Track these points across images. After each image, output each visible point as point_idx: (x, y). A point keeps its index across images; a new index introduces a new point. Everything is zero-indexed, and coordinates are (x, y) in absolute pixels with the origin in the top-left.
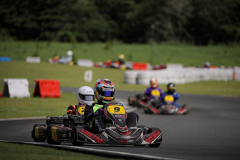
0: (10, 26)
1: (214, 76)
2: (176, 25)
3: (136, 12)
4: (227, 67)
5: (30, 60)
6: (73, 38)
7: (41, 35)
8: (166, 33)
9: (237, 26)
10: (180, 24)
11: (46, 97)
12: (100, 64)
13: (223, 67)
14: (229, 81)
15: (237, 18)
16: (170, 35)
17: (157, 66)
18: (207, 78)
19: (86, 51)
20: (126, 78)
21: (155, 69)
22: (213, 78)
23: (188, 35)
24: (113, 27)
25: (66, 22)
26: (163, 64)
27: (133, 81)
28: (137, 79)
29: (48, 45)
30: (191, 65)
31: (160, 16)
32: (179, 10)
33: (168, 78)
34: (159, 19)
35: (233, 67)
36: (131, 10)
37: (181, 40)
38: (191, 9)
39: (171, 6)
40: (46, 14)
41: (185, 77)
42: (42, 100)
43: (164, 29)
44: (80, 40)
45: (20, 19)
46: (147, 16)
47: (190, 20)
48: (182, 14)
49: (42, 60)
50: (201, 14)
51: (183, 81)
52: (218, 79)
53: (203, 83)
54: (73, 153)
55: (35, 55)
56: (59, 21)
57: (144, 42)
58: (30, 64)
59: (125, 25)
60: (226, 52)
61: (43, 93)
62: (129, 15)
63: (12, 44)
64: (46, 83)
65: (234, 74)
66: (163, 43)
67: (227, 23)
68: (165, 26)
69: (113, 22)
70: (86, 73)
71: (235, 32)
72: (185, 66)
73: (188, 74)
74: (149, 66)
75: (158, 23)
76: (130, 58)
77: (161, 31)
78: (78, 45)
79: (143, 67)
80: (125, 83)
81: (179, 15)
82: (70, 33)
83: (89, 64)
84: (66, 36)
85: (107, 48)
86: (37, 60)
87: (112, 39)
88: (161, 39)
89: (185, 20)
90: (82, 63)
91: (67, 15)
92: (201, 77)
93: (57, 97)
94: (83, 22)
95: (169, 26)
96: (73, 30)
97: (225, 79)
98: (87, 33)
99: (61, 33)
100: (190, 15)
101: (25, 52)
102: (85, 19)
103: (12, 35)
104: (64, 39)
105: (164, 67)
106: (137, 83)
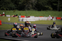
1: (43, 19)
2: (33, 6)
3: (22, 2)
4: (46, 17)
6: (5, 9)
8: (30, 8)
9: (49, 6)
10: (34, 5)
14: (47, 20)
15: (49, 4)
16: (31, 8)
17: (28, 17)
18: (41, 20)
19: (8, 13)
20: (19, 20)
21: (27, 17)
22: (42, 20)
23: (36, 8)
24: (16, 6)
25: (3, 5)
27: (21, 21)
28: (22, 20)
31: (28, 3)
32: (33, 2)
33: (30, 20)
34: (28, 4)
35: (48, 17)
36: (21, 2)
37: (34, 10)
38: (37, 1)
39: (31, 1)
41: (35, 19)
43: (29, 7)
44: (7, 10)
46: (25, 3)
47: (36, 4)
48: (34, 3)
50: (39, 3)
51: (34, 20)
52: (44, 20)
54: (5, 40)
56: (1, 4)
57: (24, 10)
59: (19, 6)
60: (46, 13)
62: (20, 3)
65: (48, 19)
66: (29, 10)
67: (46, 5)
68: (30, 6)
69: (15, 5)
70: (9, 18)
71: (48, 7)
72: (35, 17)
73: (36, 19)
74: (25, 17)
75: (28, 5)
76: (20, 14)
78: (6, 11)
79: (24, 17)
80: (19, 21)
81: (33, 3)
82: (4, 8)
83: (9, 16)
84: (3, 8)
85: (14, 12)
87: (15, 9)
88: (29, 9)
89: (35, 4)
90: (7, 16)
91: (3, 3)
92: (39, 19)
93: (1, 25)
94: (8, 5)
95: (31, 6)
97: (46, 20)
98: (9, 8)
99: (1, 8)
102: (8, 4)
105: (29, 17)
106: (22, 21)
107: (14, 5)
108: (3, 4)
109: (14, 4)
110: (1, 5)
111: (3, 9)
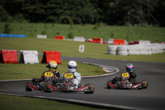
0: (25, 12)
2: (146, 12)
3: (117, 2)
5: (39, 36)
6: (71, 20)
7: (47, 18)
8: (138, 18)
12: (91, 40)
16: (141, 19)
17: (132, 42)
19: (80, 31)
20: (109, 50)
21: (130, 44)
23: (155, 19)
24: (100, 14)
25: (66, 10)
26: (135, 40)
27: (115, 53)
28: (117, 51)
29: (53, 26)
30: (157, 41)
34: (133, 7)
36: (114, 2)
37: (149, 24)
40: (51, 3)
41: (152, 50)
43: (138, 15)
44: (76, 22)
45: (33, 7)
46: (125, 5)
47: (156, 8)
49: (47, 37)
54: (70, 105)
55: (43, 34)
56: (60, 8)
57: (122, 24)
58: (39, 39)
61: (48, 61)
63: (27, 25)
64: (51, 53)
66: (136, 25)
69: (99, 9)
70: (80, 46)
73: (154, 48)
75: (133, 10)
76: (112, 36)
77: (135, 16)
78: (74, 26)
80: (108, 54)
81: (148, 5)
83: (82, 40)
86: (45, 37)
87: (99, 22)
88: (135, 22)
90: (76, 39)
91: (66, 4)
92: (164, 50)
94: (78, 10)
96: (70, 15)
98: (81, 17)
99: (62, 17)
100: (156, 5)
101: (36, 30)
102: (79, 7)
103: (26, 18)
104: (65, 22)
106: (117, 54)
108: (65, 7)
109: (96, 8)
110: (61, 11)
111: (65, 21)
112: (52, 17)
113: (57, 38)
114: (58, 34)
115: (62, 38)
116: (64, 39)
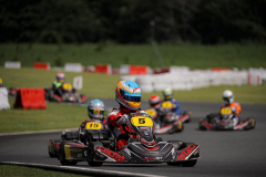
1: (225, 80)
2: (180, 22)
3: (132, 8)
5: (9, 65)
6: (59, 38)
7: (21, 35)
8: (167, 30)
9: (251, 20)
11: (29, 108)
12: (92, 68)
13: (236, 69)
14: (243, 86)
16: (172, 32)
17: (159, 70)
18: (217, 83)
19: (74, 54)
21: (156, 73)
22: (224, 83)
23: (194, 32)
25: (50, 21)
26: (165, 67)
29: (30, 48)
31: (160, 10)
33: (172, 83)
34: (159, 15)
36: (126, 5)
37: (184, 39)
40: (27, 11)
41: (191, 82)
42: (25, 112)
43: (166, 26)
44: (67, 41)
47: (196, 15)
48: (187, 8)
49: (22, 65)
51: (189, 87)
52: (230, 83)
53: (212, 88)
54: (63, 174)
55: (15, 60)
58: (9, 70)
59: (119, 23)
60: (238, 51)
61: (25, 104)
62: (123, 10)
64: (28, 92)
68: (167, 22)
70: (76, 80)
73: (195, 79)
74: (149, 70)
75: (158, 19)
78: (65, 47)
79: (141, 71)
81: (182, 9)
82: (55, 33)
83: (78, 68)
84: (50, 36)
85: (98, 50)
86: (17, 65)
87: (105, 39)
90: (70, 68)
91: (50, 11)
92: (211, 81)
93: (42, 108)
94: (70, 20)
95: (171, 21)
96: (59, 29)
97: (239, 83)
98: (75, 32)
99: (44, 33)
101: (2, 56)
102: (72, 16)
104: (49, 40)
105: (166, 71)
107: (98, 22)
108: (49, 17)
110: (43, 22)
112: (28, 33)
113: (37, 66)
114: (39, 60)
115: (45, 67)
116: (49, 68)
